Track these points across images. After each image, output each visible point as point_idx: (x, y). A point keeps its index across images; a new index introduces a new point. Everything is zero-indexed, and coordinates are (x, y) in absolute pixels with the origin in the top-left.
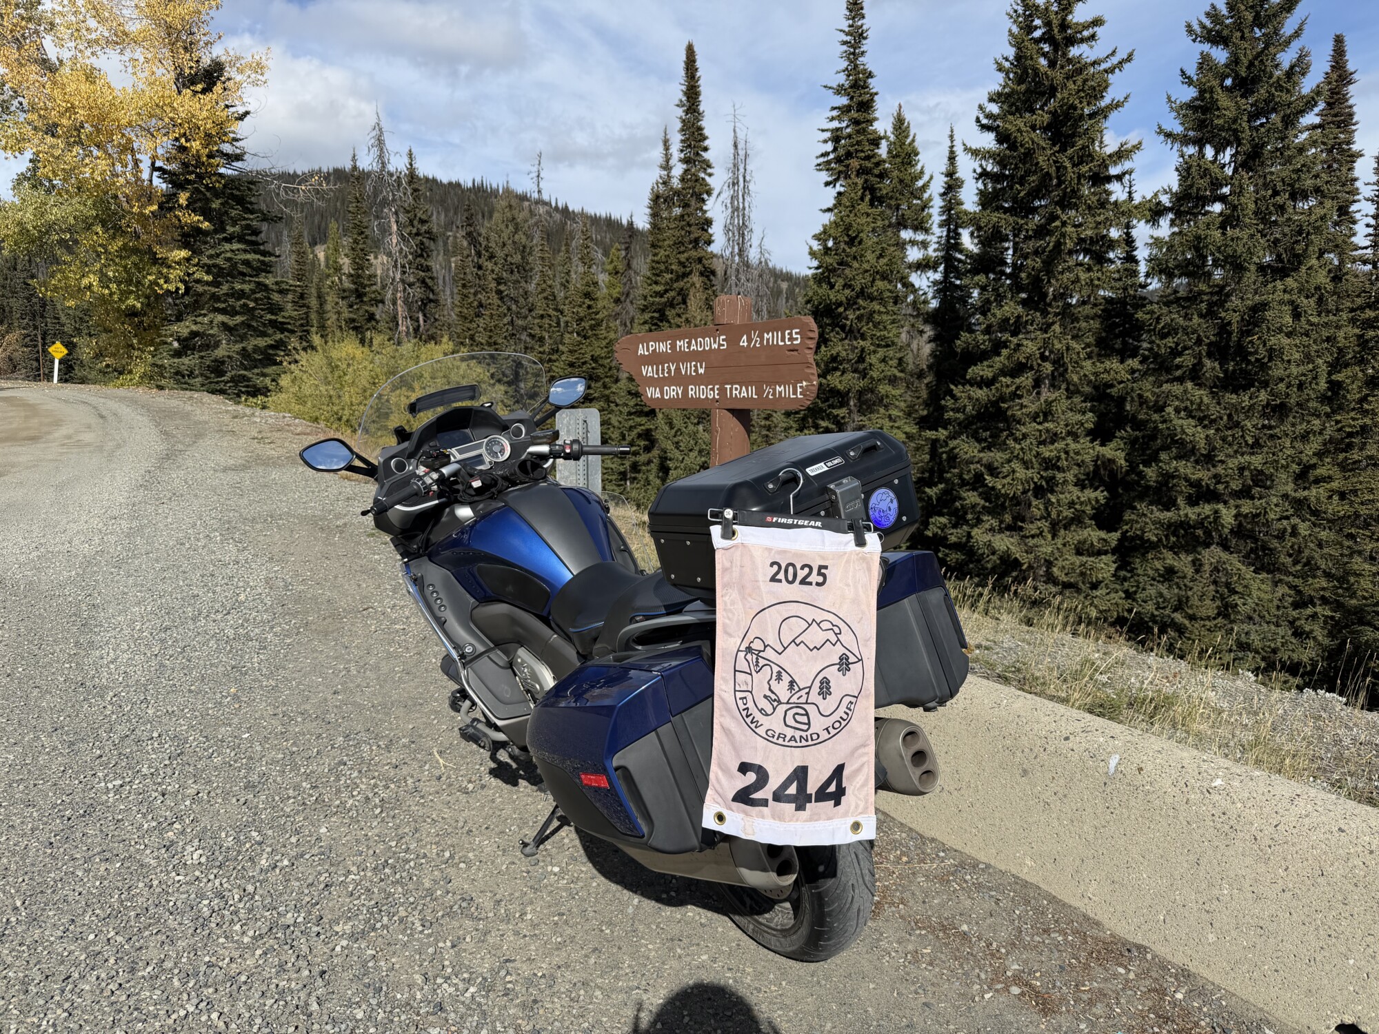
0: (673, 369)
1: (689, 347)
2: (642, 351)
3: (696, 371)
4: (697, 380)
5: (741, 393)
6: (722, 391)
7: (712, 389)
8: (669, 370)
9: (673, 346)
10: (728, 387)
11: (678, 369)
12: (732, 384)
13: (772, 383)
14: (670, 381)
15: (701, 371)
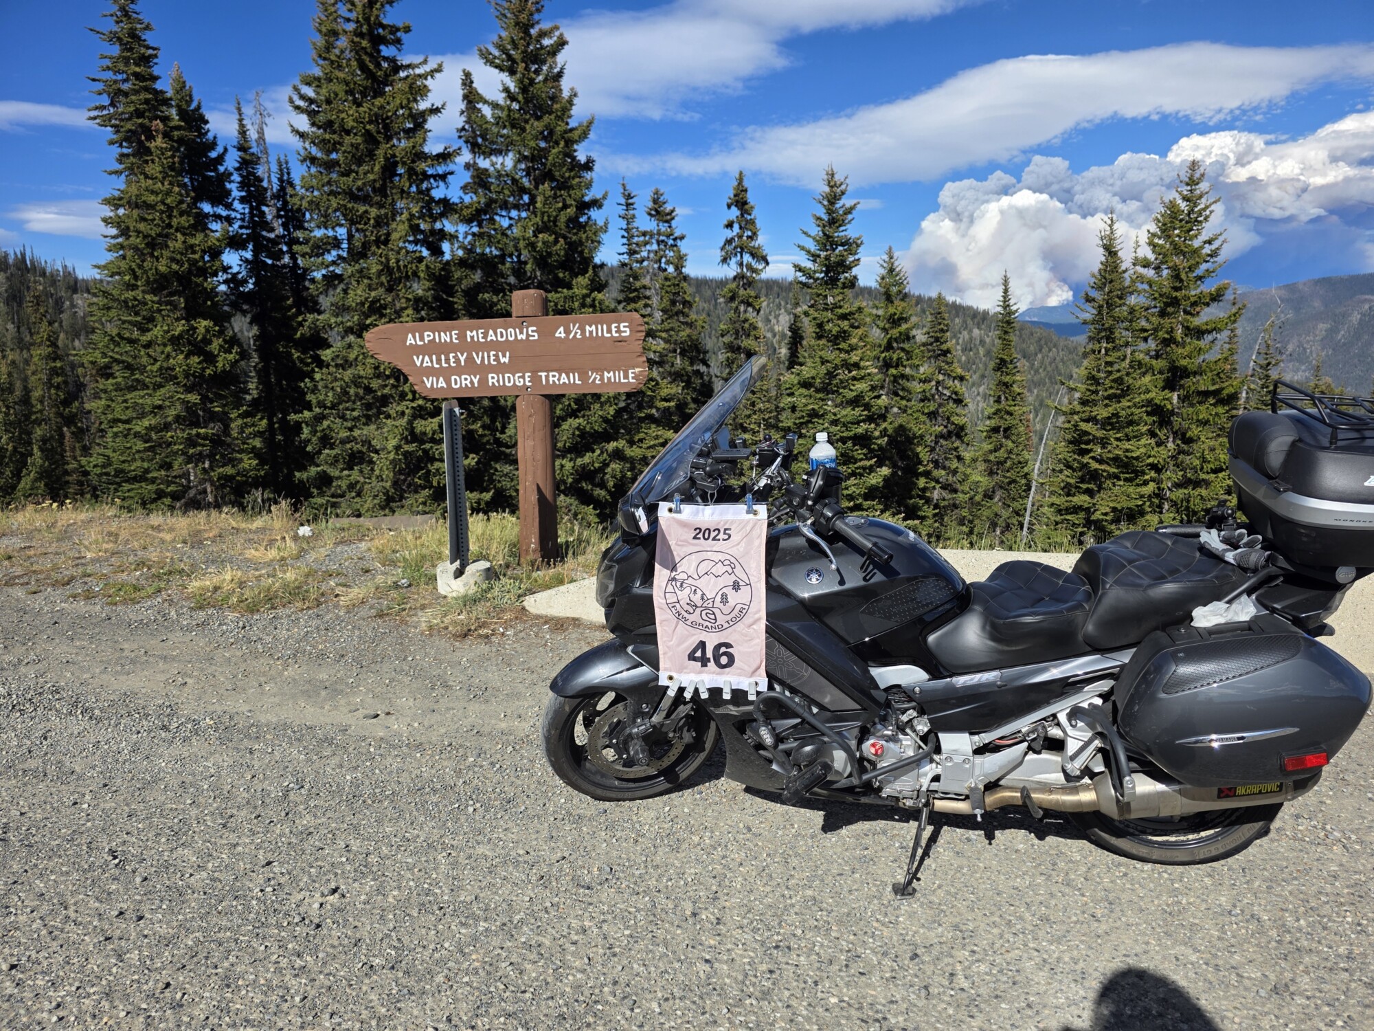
0: (462, 359)
1: (485, 336)
2: (410, 340)
3: (497, 359)
4: (500, 369)
5: (558, 380)
6: (535, 379)
7: (523, 377)
8: (457, 360)
9: (462, 336)
10: (543, 374)
11: (470, 359)
12: (548, 371)
13: (600, 370)
14: (459, 371)
15: (503, 360)
